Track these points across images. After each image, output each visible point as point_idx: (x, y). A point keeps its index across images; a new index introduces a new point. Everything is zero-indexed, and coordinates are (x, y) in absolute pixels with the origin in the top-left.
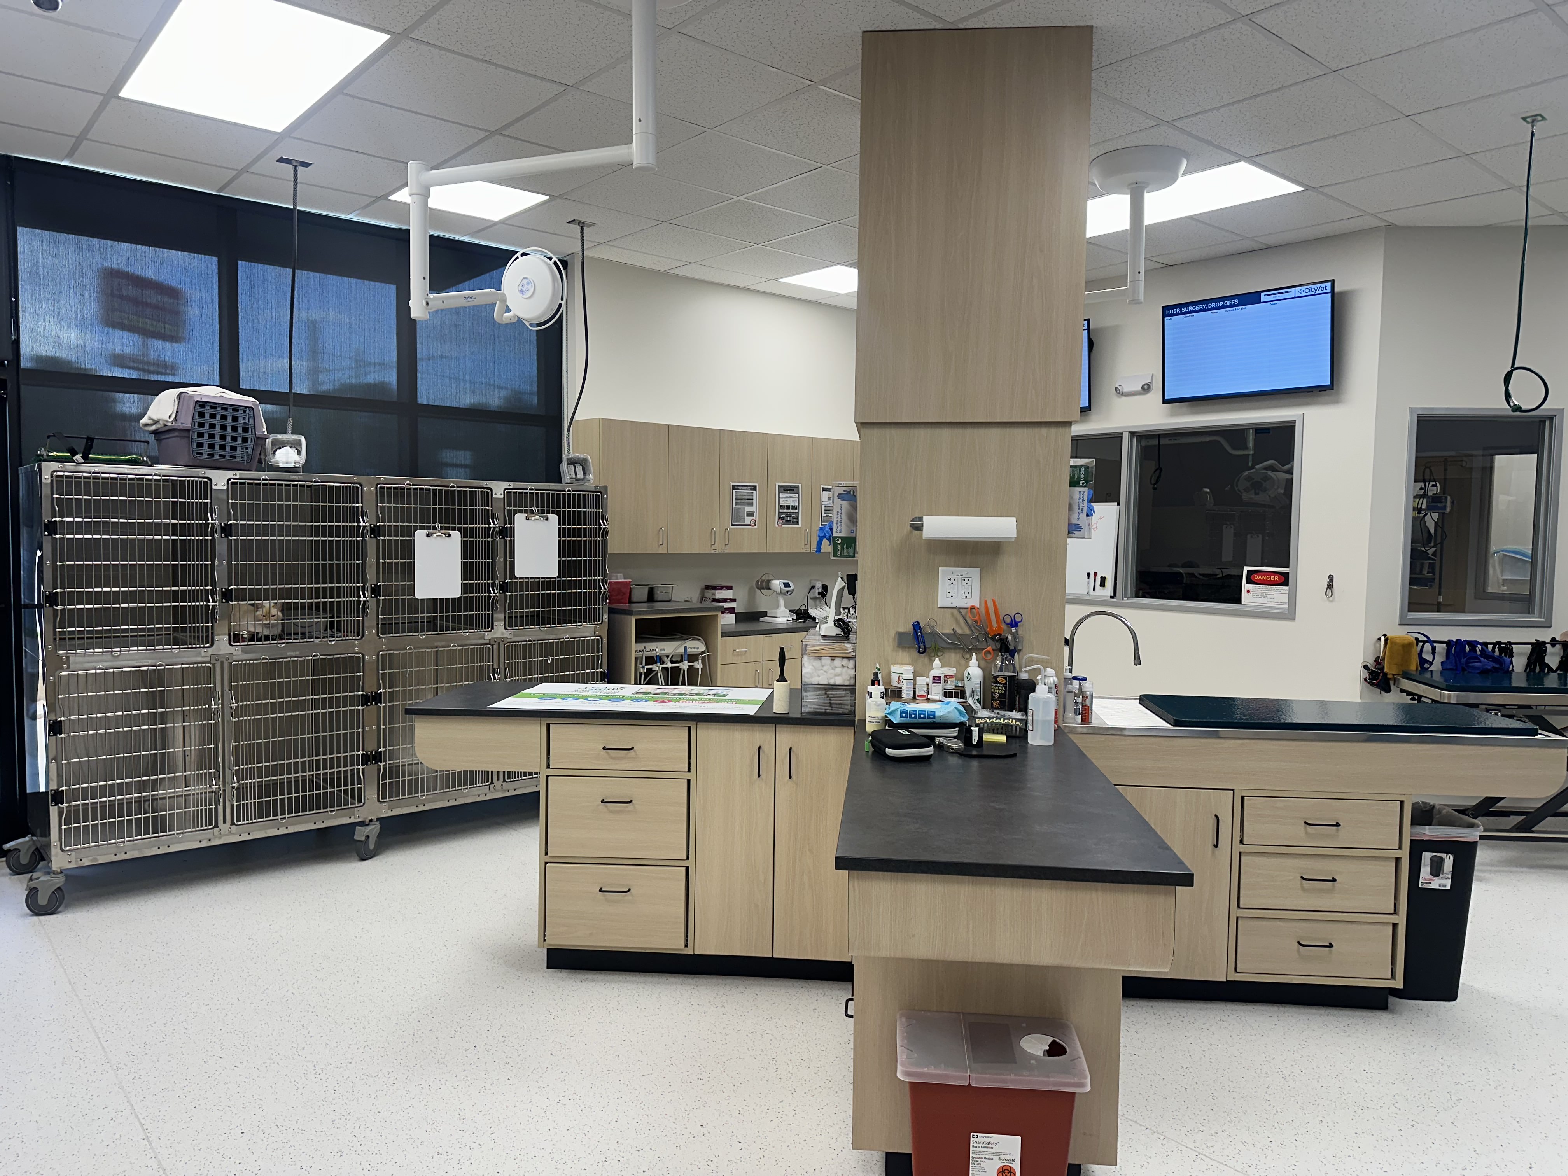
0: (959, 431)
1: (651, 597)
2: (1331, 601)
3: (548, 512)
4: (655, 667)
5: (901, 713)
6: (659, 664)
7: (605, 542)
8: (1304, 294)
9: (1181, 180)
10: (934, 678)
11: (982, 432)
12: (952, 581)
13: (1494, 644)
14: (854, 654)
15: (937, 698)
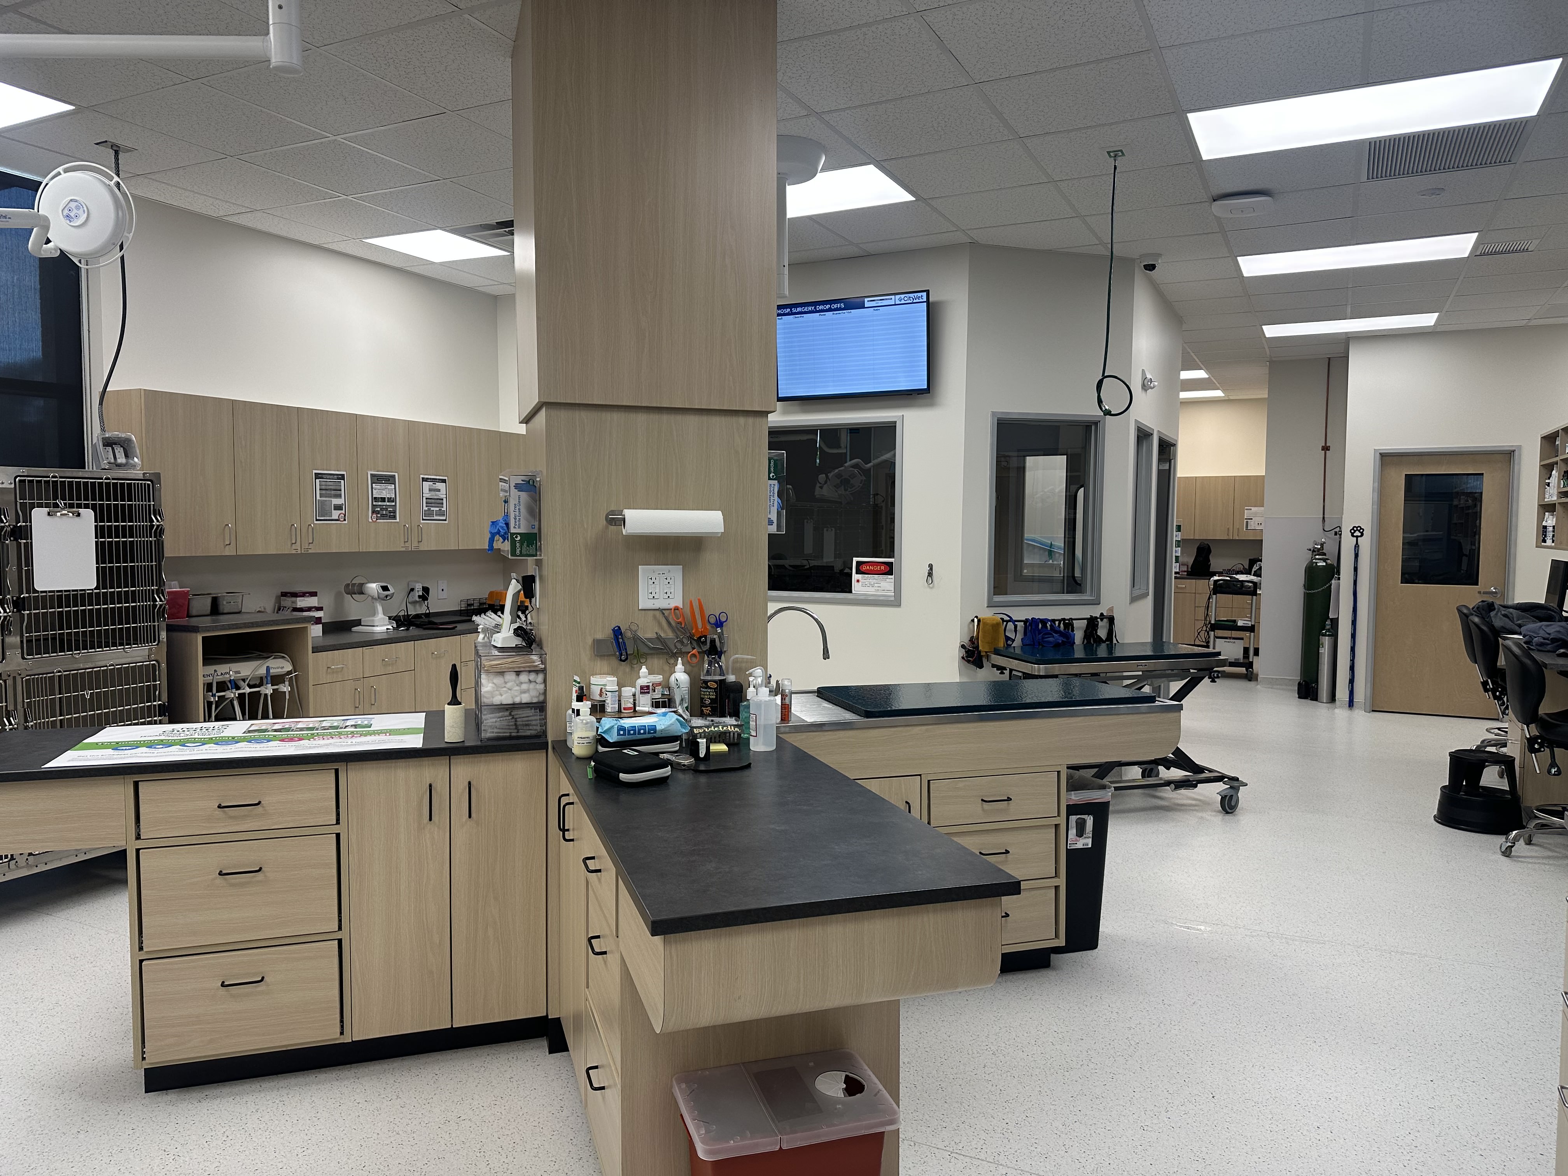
0: (654, 417)
1: (215, 609)
2: (932, 588)
3: (79, 506)
4: (231, 694)
5: (619, 730)
6: (234, 690)
7: (160, 545)
8: (903, 302)
9: (818, 175)
10: (642, 688)
11: (679, 418)
12: (653, 580)
13: (1060, 621)
14: (543, 666)
15: (646, 709)
